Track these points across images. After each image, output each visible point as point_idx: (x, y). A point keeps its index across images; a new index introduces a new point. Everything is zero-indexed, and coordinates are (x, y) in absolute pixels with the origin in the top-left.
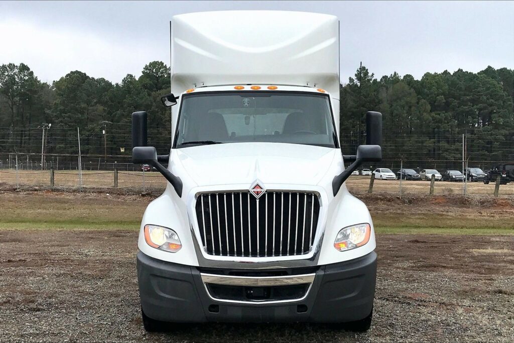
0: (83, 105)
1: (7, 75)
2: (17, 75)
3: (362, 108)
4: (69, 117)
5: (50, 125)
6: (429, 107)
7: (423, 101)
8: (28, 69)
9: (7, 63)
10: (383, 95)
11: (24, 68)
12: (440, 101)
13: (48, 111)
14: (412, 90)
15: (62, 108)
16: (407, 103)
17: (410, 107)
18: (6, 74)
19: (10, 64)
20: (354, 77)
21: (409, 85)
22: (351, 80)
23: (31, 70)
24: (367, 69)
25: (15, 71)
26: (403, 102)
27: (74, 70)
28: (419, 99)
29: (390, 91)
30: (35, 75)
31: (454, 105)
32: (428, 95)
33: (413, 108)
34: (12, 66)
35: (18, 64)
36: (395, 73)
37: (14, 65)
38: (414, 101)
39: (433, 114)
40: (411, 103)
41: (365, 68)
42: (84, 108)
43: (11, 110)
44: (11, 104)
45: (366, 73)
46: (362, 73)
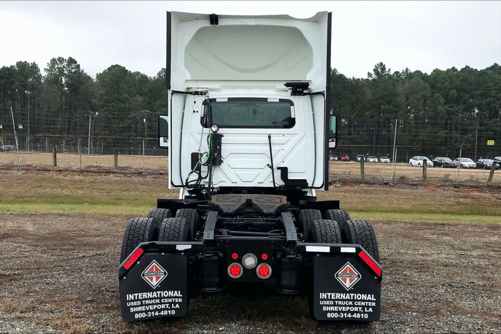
0: (125, 96)
1: (57, 68)
2: (65, 68)
3: (381, 100)
4: (113, 106)
5: (97, 113)
6: (442, 100)
7: (437, 95)
8: (75, 62)
9: (57, 57)
10: (400, 89)
11: (72, 61)
12: (453, 94)
13: (94, 101)
14: (427, 84)
15: (106, 98)
16: (423, 96)
17: (425, 100)
18: (56, 66)
19: (60, 58)
20: (372, 72)
21: (424, 80)
22: (369, 74)
23: (78, 64)
24: (384, 65)
25: (64, 64)
26: (419, 96)
27: (114, 64)
28: (433, 93)
29: (406, 84)
30: (81, 68)
31: (465, 99)
32: (441, 90)
33: (428, 101)
34: (61, 60)
35: (66, 58)
36: (407, 69)
37: (63, 59)
38: (429, 94)
39: (447, 107)
40: (426, 96)
41: (382, 63)
42: (127, 99)
43: (60, 100)
44: (60, 94)
45: (383, 69)
46: (380, 69)
